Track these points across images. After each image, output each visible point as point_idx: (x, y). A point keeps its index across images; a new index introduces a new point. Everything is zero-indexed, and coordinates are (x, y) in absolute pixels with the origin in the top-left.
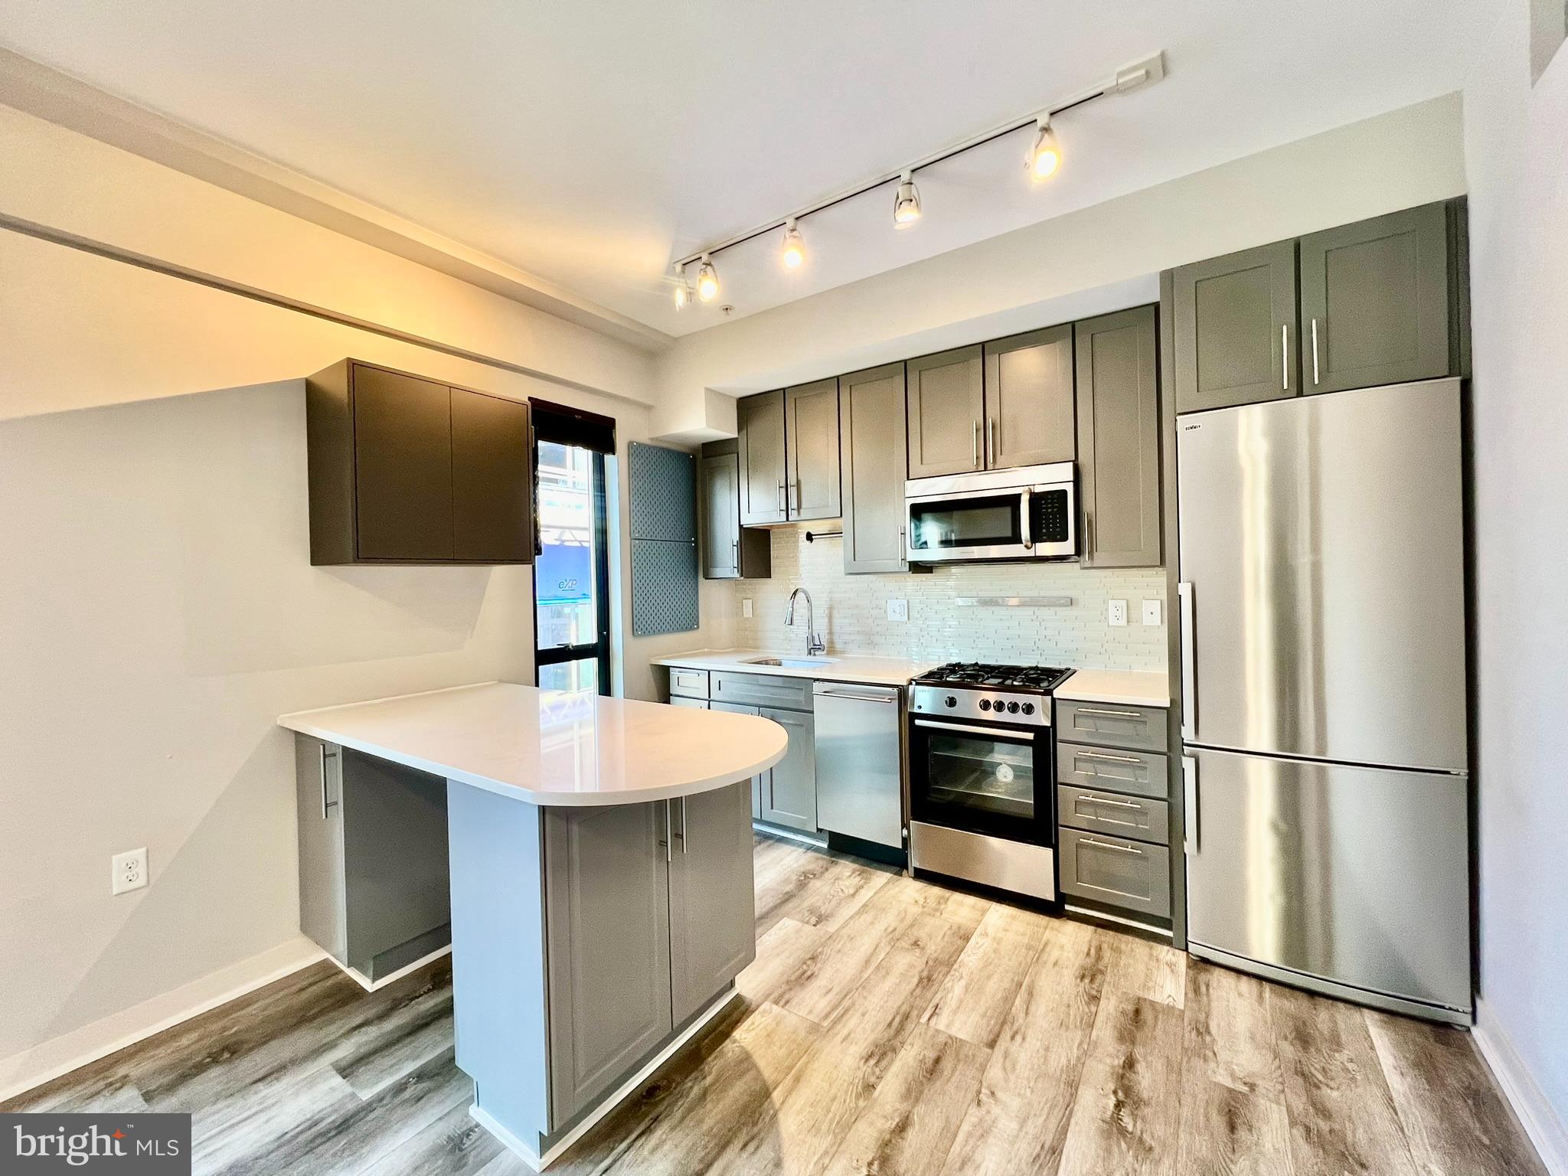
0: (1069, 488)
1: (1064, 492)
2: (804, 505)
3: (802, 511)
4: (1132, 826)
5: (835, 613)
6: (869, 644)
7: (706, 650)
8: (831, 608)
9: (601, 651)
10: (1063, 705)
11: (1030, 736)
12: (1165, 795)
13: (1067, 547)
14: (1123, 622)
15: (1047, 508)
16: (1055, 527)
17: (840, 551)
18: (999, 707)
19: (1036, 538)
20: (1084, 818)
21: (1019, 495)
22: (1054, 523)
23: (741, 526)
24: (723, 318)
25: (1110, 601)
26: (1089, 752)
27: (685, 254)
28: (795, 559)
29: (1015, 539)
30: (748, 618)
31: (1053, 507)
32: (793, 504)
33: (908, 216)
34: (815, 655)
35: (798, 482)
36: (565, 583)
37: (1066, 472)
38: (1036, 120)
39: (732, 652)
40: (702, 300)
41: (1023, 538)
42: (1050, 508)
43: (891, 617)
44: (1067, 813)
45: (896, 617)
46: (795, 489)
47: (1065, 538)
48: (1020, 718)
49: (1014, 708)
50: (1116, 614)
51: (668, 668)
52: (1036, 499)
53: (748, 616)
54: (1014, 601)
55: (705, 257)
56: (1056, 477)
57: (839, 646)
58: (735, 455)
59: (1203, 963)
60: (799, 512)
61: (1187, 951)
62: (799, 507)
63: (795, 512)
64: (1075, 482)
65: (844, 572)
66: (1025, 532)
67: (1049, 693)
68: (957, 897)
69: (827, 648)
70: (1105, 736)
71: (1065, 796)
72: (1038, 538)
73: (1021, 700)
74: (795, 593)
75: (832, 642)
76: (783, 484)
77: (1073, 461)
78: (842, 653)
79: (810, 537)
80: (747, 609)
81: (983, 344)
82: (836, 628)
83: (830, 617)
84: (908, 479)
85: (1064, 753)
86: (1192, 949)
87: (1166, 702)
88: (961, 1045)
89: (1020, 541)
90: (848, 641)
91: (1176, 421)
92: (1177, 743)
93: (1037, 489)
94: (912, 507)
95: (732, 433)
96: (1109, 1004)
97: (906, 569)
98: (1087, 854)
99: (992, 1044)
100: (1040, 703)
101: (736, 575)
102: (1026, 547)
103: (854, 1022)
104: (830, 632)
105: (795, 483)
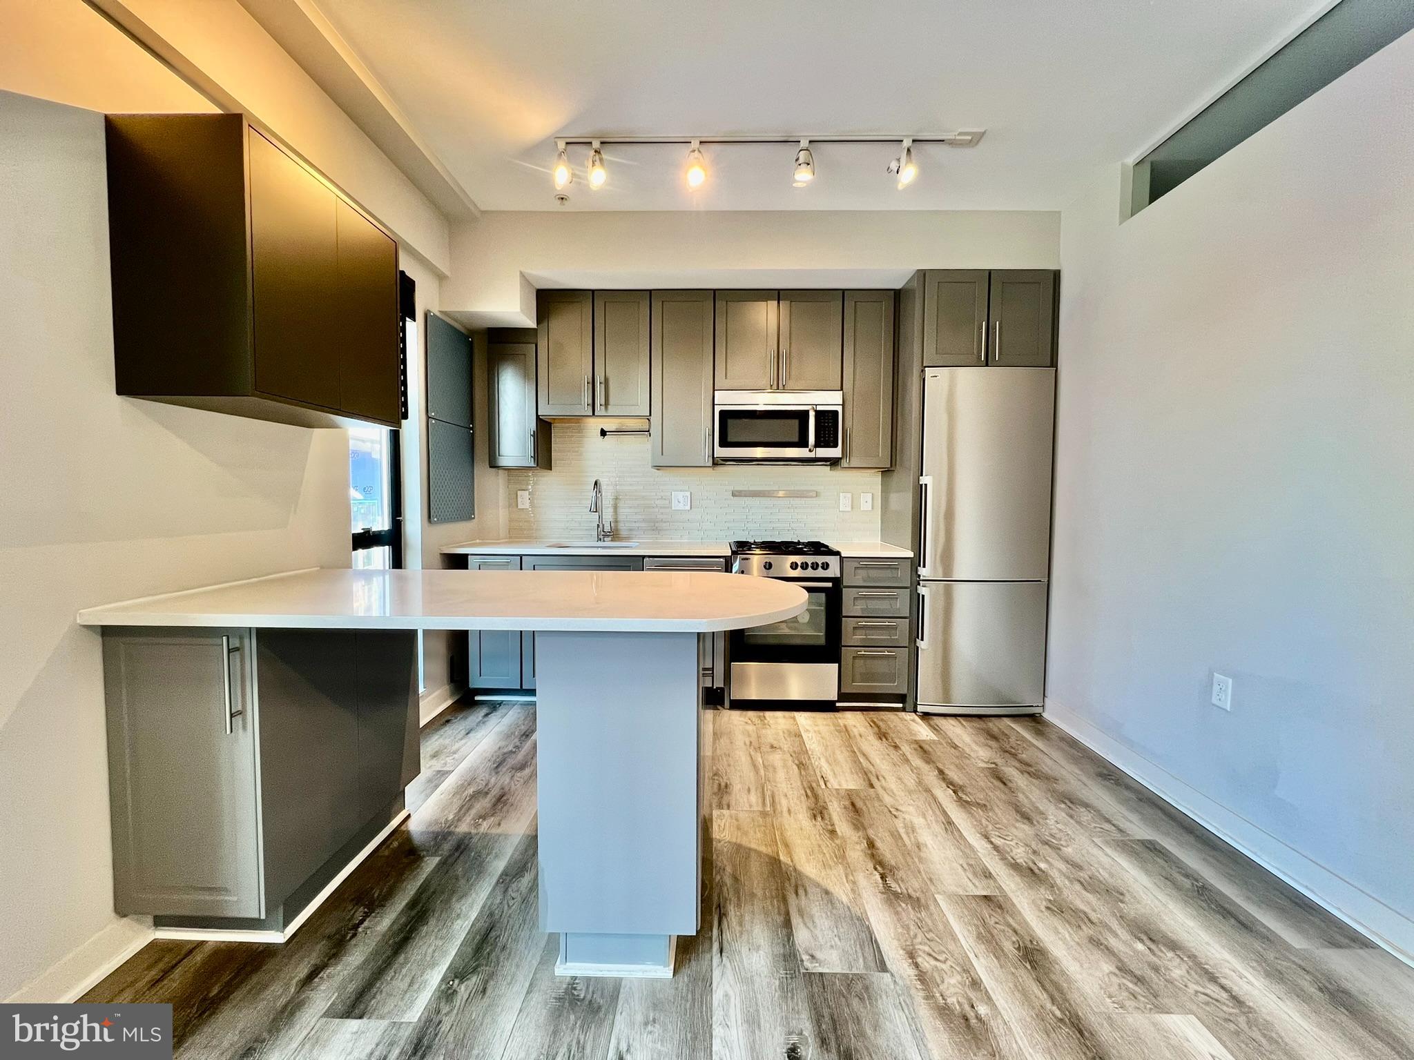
0: (839, 409)
1: (836, 413)
2: (611, 400)
3: (609, 407)
4: (887, 639)
5: (621, 504)
6: (653, 530)
7: (478, 541)
8: (615, 499)
9: (394, 539)
10: (848, 561)
11: (829, 585)
12: (908, 615)
13: (835, 453)
14: (850, 509)
15: (825, 423)
16: (829, 437)
17: (650, 446)
18: (805, 566)
19: (817, 445)
20: (858, 638)
21: (808, 411)
22: (829, 434)
23: (537, 416)
24: (556, 206)
25: (841, 494)
26: (864, 592)
27: (575, 133)
29: (803, 443)
30: (522, 509)
31: (828, 423)
32: (600, 399)
33: (803, 176)
34: (604, 541)
35: (606, 381)
37: (837, 396)
38: (902, 141)
39: (506, 542)
40: (591, 187)
41: (810, 444)
42: (827, 423)
43: (676, 506)
44: (851, 635)
45: (681, 507)
46: (603, 386)
47: (836, 446)
48: (820, 573)
49: (815, 566)
50: (845, 502)
51: (467, 555)
52: (820, 415)
53: (524, 507)
54: (781, 494)
55: (596, 144)
56: (830, 400)
57: (623, 533)
58: (534, 345)
59: (926, 716)
60: (606, 408)
61: (915, 711)
62: (607, 404)
63: (603, 408)
64: (843, 405)
65: (650, 465)
66: (812, 439)
67: (838, 553)
68: (768, 714)
69: (613, 534)
70: (874, 580)
71: (848, 625)
72: (818, 444)
73: (820, 559)
74: (596, 483)
75: (617, 530)
76: (591, 380)
77: (842, 389)
78: (628, 538)
79: (603, 433)
80: (524, 500)
81: (779, 290)
82: (621, 518)
83: (616, 507)
84: (714, 390)
85: (848, 594)
86: (920, 708)
87: (911, 554)
88: (857, 792)
89: (807, 446)
90: (631, 530)
91: (923, 371)
92: (916, 581)
93: (819, 408)
94: (721, 412)
95: (530, 323)
96: (906, 749)
97: (710, 463)
98: (859, 663)
99: (872, 786)
100: (833, 561)
101: (534, 466)
102: (810, 451)
103: (784, 802)
104: (616, 521)
105: (603, 380)
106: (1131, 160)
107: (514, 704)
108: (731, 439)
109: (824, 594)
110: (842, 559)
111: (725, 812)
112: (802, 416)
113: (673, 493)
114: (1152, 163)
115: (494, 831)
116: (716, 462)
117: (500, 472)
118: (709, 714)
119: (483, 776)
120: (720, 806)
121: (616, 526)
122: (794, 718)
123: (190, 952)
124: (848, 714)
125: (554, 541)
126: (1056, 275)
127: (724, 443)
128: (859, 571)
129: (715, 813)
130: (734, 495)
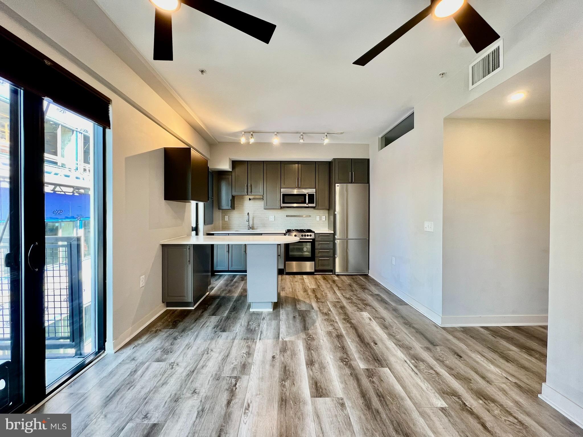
0: (315, 193)
1: (314, 194)
2: (253, 191)
3: (252, 193)
4: (327, 255)
5: (255, 219)
6: (264, 226)
7: (214, 230)
8: (253, 218)
9: (196, 229)
10: (317, 234)
11: (312, 240)
12: (332, 248)
13: (314, 205)
14: (319, 220)
16: (312, 201)
17: (263, 203)
18: (305, 235)
20: (320, 255)
23: (232, 195)
25: (317, 216)
26: (321, 242)
27: (247, 130)
28: (243, 205)
29: (305, 203)
30: (226, 221)
32: (249, 190)
34: (250, 230)
36: (56, 212)
37: (314, 190)
38: (324, 133)
42: (311, 197)
43: (270, 220)
44: (317, 254)
45: (272, 220)
46: (250, 187)
47: (314, 203)
48: (309, 237)
50: (318, 218)
51: (213, 234)
52: (309, 195)
53: (226, 220)
55: (252, 133)
56: (312, 191)
57: (255, 227)
58: (231, 176)
59: (338, 275)
60: (251, 193)
61: (335, 274)
62: (251, 192)
63: (250, 193)
64: (316, 192)
65: (263, 209)
66: (307, 201)
67: (314, 232)
68: (296, 276)
69: (252, 228)
70: (323, 239)
71: (317, 251)
72: (309, 203)
73: (309, 234)
74: (248, 214)
75: (253, 227)
76: (247, 185)
77: (315, 188)
78: (256, 229)
79: (250, 199)
80: (226, 218)
81: (298, 161)
82: (255, 223)
83: (253, 220)
84: (281, 188)
85: (317, 243)
86: (336, 273)
87: (333, 232)
88: (315, 288)
89: (306, 203)
90: (258, 227)
91: (335, 184)
92: (334, 239)
93: (309, 193)
94: (283, 194)
95: (231, 170)
96: (330, 281)
97: (280, 208)
98: (320, 261)
99: (319, 287)
100: (312, 234)
101: (231, 209)
102: (307, 205)
103: (298, 290)
104: (253, 224)
105: (250, 185)
106: (380, 136)
107: (226, 275)
108: (286, 201)
109: (310, 243)
110: (315, 233)
111: (284, 292)
112: (305, 195)
113: (270, 216)
114: (385, 137)
115: (231, 295)
116: (281, 208)
117: (220, 210)
118: (280, 276)
119: (224, 288)
120: (282, 291)
121: (253, 225)
122: (303, 276)
123: (175, 311)
124: (317, 275)
125: (236, 230)
126: (368, 160)
127: (284, 203)
128: (320, 237)
129: (281, 292)
130: (287, 216)
